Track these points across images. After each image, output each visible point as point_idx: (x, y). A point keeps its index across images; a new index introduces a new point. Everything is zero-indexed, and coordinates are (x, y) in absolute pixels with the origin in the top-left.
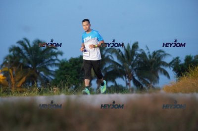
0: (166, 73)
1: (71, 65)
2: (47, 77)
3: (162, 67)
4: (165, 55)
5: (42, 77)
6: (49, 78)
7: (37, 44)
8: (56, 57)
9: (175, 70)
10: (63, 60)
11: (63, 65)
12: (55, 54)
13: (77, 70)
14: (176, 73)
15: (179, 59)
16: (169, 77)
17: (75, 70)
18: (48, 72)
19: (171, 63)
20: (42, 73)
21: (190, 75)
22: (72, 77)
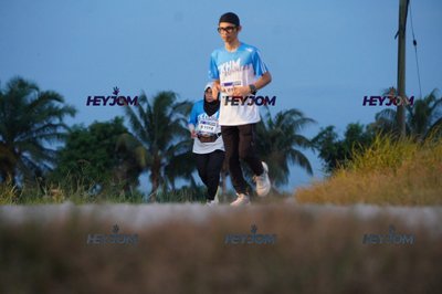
0: (304, 162)
1: (94, 137)
2: (37, 164)
3: (295, 147)
4: (304, 120)
5: (26, 163)
6: (42, 167)
7: (17, 89)
8: (61, 119)
9: (323, 155)
10: (75, 126)
11: (75, 137)
12: (59, 113)
13: (108, 150)
14: (327, 161)
15: (335, 130)
16: (310, 170)
17: (103, 151)
18: (41, 153)
19: (316, 139)
20: (25, 154)
21: (355, 167)
22: (94, 165)
